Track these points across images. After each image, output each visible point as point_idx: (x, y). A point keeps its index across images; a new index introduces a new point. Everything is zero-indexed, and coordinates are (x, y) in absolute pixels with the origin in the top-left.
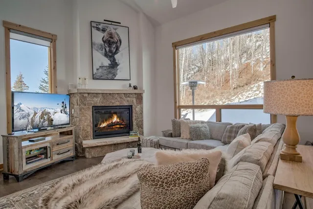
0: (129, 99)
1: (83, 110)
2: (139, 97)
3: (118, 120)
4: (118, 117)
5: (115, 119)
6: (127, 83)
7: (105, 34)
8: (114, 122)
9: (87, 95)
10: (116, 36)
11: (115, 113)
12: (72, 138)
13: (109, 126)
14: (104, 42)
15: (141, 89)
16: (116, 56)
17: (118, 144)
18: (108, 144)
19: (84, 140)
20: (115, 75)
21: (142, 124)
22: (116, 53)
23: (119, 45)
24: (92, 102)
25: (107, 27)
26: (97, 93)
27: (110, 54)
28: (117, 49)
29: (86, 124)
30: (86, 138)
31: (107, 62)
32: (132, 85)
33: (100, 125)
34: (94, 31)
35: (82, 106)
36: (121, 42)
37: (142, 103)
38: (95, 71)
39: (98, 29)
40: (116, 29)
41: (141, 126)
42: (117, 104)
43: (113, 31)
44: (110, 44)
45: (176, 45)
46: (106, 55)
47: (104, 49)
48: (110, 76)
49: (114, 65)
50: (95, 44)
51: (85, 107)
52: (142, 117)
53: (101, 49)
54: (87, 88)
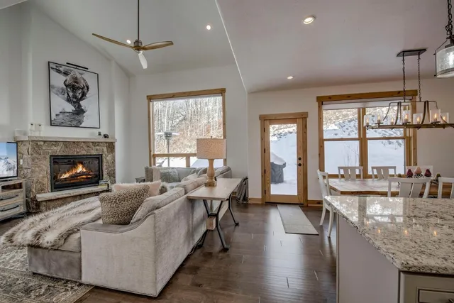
0: (98, 147)
1: (37, 160)
2: (111, 147)
3: (85, 170)
4: (83, 167)
5: (80, 169)
6: (96, 131)
7: (68, 78)
8: (78, 172)
9: (42, 143)
10: (82, 81)
11: (82, 163)
12: (22, 191)
13: (72, 177)
14: (67, 86)
15: (113, 138)
16: (82, 103)
17: (85, 195)
18: (72, 195)
19: (38, 193)
20: (80, 122)
21: (114, 173)
22: (81, 99)
23: (86, 91)
24: (50, 151)
25: (71, 71)
26: (56, 142)
27: (75, 100)
28: (84, 95)
29: (41, 175)
30: (41, 190)
31: (70, 108)
32: (102, 134)
33: (61, 176)
34: (53, 73)
35: (35, 155)
36: (88, 88)
37: (114, 152)
38: (54, 117)
39: (59, 71)
40: (81, 74)
41: (112, 175)
42: (84, 152)
43: (79, 76)
44: (74, 89)
45: (151, 98)
46: (69, 100)
47: (66, 94)
48: (74, 123)
49: (79, 111)
50: (54, 87)
51: (40, 157)
52: (114, 166)
53: (63, 92)
54: (42, 135)
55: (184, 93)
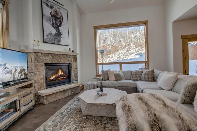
0: (69, 58)
1: (37, 67)
2: (75, 57)
3: (63, 74)
4: (62, 71)
5: (60, 73)
6: (68, 48)
7: (53, 10)
8: (59, 75)
9: (40, 54)
10: (60, 13)
11: (61, 69)
12: (33, 89)
13: (56, 79)
14: (52, 16)
15: (76, 52)
16: (60, 28)
19: (39, 90)
20: (59, 41)
21: (77, 75)
22: (60, 25)
23: (62, 21)
24: (45, 60)
25: (54, 6)
26: (48, 54)
27: (56, 26)
28: (61, 23)
29: (40, 77)
30: (40, 88)
31: (54, 31)
32: (71, 50)
33: (50, 78)
34: (44, 6)
35: (37, 63)
36: (63, 19)
37: (77, 62)
38: (45, 37)
39: (47, 5)
40: (59, 9)
41: (76, 76)
42: (62, 62)
43: (57, 9)
44: (56, 19)
45: (96, 28)
46: (53, 26)
47: (52, 21)
48: (57, 41)
49: (59, 34)
50: (45, 16)
51: (39, 64)
52: (77, 71)
53: (50, 20)
54: (40, 49)
55: (120, 24)
